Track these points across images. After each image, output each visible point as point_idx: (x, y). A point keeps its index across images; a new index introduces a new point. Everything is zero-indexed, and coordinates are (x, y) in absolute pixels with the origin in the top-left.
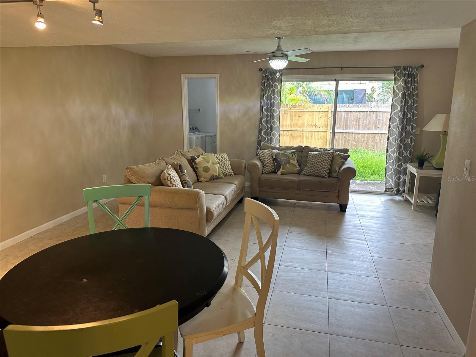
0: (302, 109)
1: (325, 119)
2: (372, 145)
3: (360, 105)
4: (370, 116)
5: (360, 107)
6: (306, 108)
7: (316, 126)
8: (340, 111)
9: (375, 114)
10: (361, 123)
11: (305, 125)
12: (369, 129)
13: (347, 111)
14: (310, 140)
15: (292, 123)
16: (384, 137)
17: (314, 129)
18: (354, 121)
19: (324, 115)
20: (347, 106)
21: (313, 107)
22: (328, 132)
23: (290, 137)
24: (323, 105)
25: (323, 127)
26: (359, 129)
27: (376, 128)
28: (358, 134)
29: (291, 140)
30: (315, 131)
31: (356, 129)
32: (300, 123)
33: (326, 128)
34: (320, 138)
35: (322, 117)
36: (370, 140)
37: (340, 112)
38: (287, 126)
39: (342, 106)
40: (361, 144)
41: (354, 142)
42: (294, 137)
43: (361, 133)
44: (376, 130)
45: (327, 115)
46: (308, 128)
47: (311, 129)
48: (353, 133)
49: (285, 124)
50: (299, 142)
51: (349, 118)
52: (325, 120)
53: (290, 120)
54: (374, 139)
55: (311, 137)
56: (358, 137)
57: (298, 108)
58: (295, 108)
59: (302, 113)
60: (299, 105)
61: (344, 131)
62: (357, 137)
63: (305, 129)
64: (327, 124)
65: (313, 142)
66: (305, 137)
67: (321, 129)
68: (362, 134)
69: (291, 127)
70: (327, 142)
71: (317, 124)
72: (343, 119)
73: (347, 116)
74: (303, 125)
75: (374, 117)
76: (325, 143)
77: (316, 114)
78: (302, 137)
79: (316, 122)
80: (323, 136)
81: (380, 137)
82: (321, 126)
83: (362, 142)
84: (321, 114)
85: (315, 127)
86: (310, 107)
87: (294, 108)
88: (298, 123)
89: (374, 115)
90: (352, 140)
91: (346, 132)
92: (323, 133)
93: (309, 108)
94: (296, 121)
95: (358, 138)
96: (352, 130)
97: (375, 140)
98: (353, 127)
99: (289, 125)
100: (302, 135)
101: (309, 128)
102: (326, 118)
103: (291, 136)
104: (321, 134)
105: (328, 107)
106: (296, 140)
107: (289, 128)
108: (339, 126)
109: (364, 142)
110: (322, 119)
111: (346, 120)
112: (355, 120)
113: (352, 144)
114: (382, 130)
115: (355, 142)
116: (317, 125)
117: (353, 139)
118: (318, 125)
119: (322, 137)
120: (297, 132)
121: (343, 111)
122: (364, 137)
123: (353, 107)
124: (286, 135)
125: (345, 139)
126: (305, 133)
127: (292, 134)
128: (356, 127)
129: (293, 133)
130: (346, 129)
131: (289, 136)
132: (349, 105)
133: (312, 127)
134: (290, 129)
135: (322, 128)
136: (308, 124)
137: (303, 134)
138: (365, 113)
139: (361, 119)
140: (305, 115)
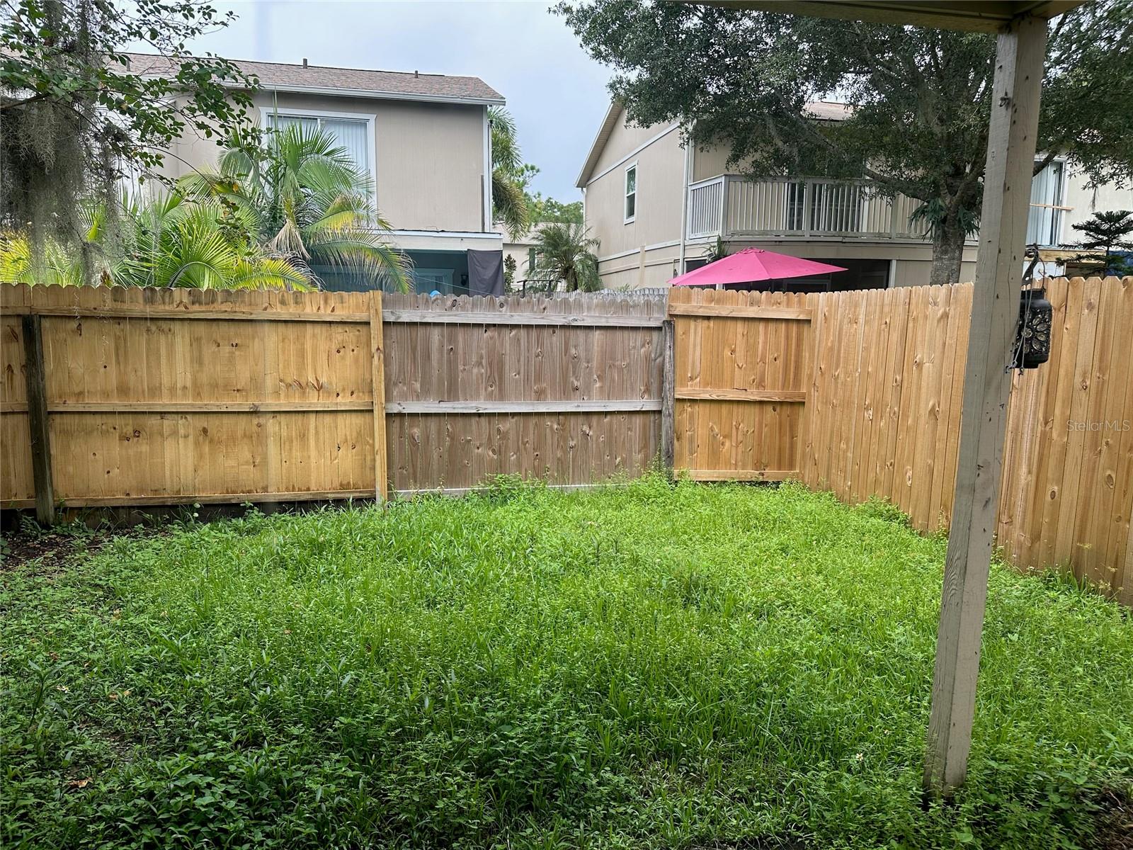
0: (242, 311)
1: (356, 360)
2: (559, 459)
3: (498, 300)
4: (540, 343)
5: (502, 305)
6: (265, 309)
7: (320, 388)
8: (422, 324)
9: (558, 337)
10: (511, 375)
11: (270, 382)
12: (543, 396)
13: (448, 324)
14: (297, 454)
15: (204, 378)
16: (598, 424)
17: (315, 401)
18: (481, 363)
19: (354, 340)
20: (449, 303)
21: (296, 303)
22: (376, 412)
23: (197, 444)
24: (342, 297)
25: (352, 393)
26: (502, 397)
27: (568, 391)
28: (501, 418)
29: (201, 457)
30: (317, 412)
31: (490, 397)
32: (243, 374)
33: (367, 399)
34: (346, 441)
35: (342, 351)
36: (549, 441)
37: (421, 331)
38: (179, 392)
39: (427, 301)
40: (518, 458)
41: (491, 453)
42: (220, 442)
43: (514, 415)
44: (568, 398)
45: (364, 339)
46: (282, 396)
47: (296, 403)
48: (479, 415)
49: (166, 381)
50: (247, 463)
51: (460, 351)
52: (361, 361)
53: (192, 361)
54: (563, 436)
55: (303, 437)
56: (502, 429)
57: (224, 307)
58: (211, 307)
59: (248, 329)
60: (228, 291)
61: (446, 408)
62: (499, 430)
63: (270, 403)
64: (369, 381)
65: (313, 460)
66: (271, 441)
67: (344, 402)
68: (516, 418)
69: (199, 394)
70: (378, 458)
71: (323, 380)
72: (435, 356)
73: (450, 342)
74: (256, 384)
75: (555, 350)
76: (369, 463)
77: (314, 336)
78: (257, 439)
79: (319, 372)
80: (359, 434)
81: (586, 428)
82: (344, 390)
83: (518, 450)
84: (339, 334)
85: (316, 393)
86: (283, 302)
87: (203, 308)
88: (233, 375)
89: (554, 339)
90: (481, 445)
91: (456, 411)
92: (357, 420)
93: (278, 305)
94: (218, 368)
95: (504, 436)
96: (474, 404)
97: (565, 440)
98: (478, 389)
99: (189, 384)
100: (255, 428)
101: (287, 396)
102: (362, 353)
103: (201, 438)
104: (347, 426)
105: (366, 304)
106: (227, 456)
107: (187, 403)
108: (421, 386)
109: (525, 449)
110: (343, 358)
111: (449, 361)
112: (484, 361)
113: (481, 458)
114: (589, 399)
115: (494, 451)
116: (325, 385)
117: (485, 441)
118: (331, 384)
119: (354, 434)
120: (232, 419)
121: (435, 324)
122: (526, 428)
123: (474, 306)
124: (175, 433)
125: (452, 439)
126: (271, 425)
127: (205, 431)
128: (490, 389)
129: (212, 423)
130: (452, 395)
131: (191, 438)
132: (455, 298)
133: (304, 393)
134: (192, 405)
135: (349, 399)
136: (281, 381)
137: (259, 425)
138: (523, 332)
139: (507, 357)
140: (262, 340)
